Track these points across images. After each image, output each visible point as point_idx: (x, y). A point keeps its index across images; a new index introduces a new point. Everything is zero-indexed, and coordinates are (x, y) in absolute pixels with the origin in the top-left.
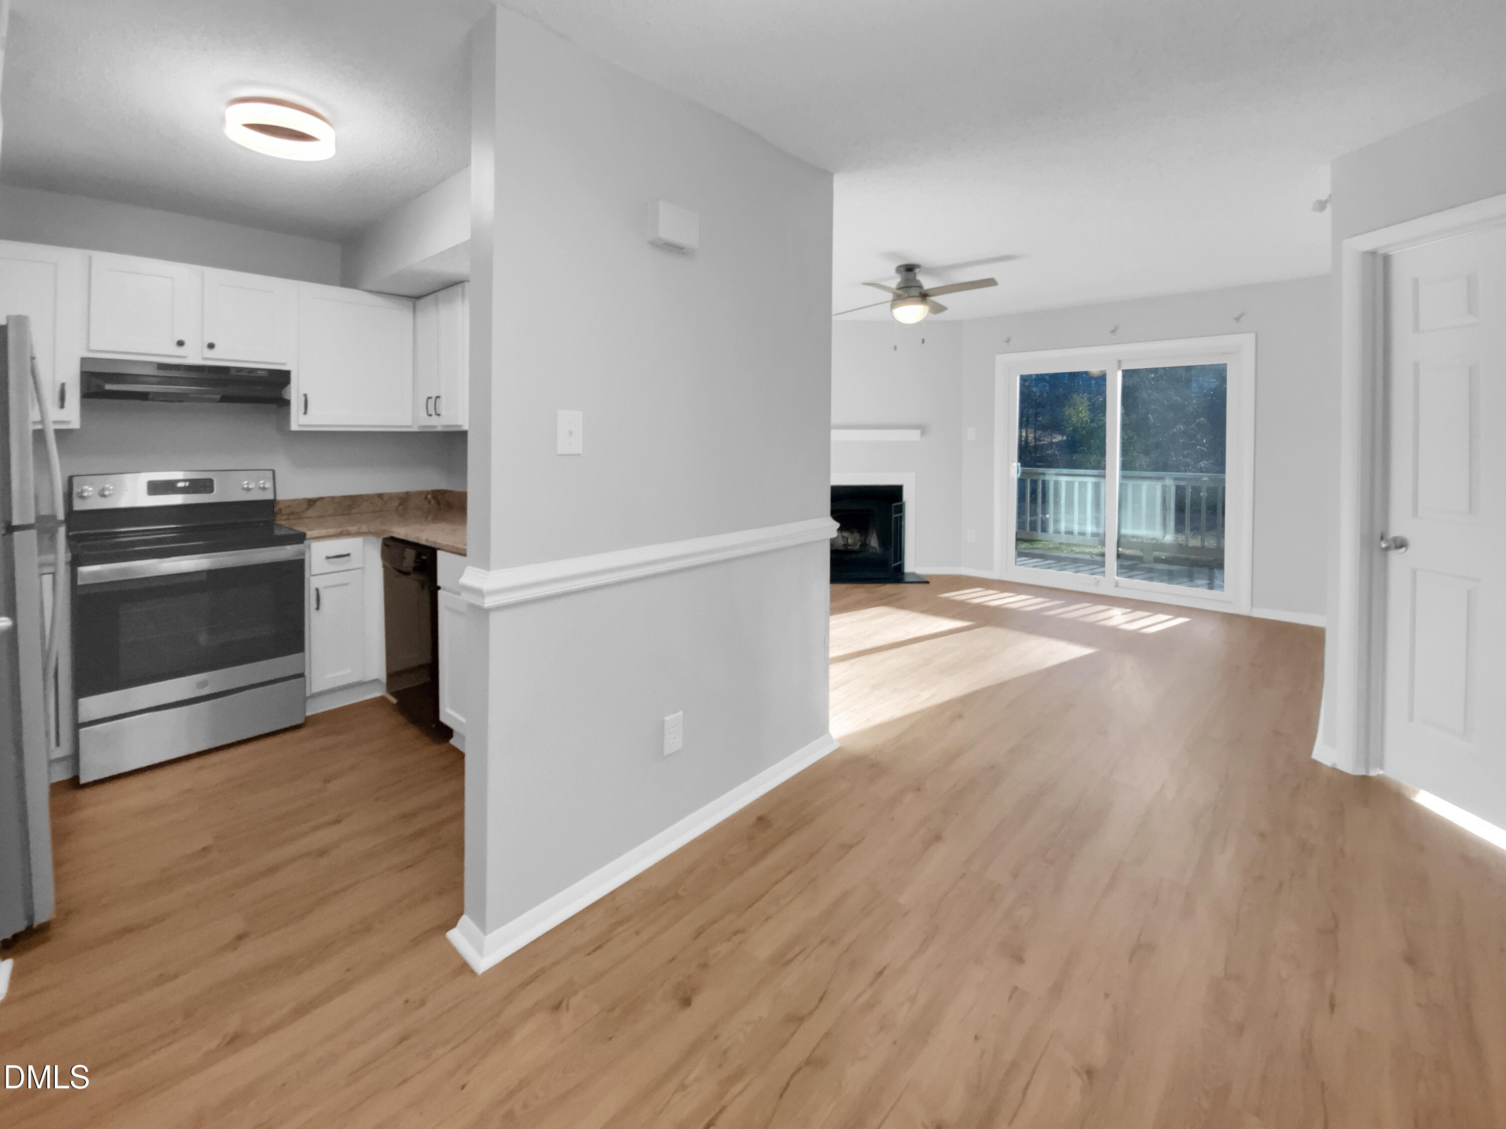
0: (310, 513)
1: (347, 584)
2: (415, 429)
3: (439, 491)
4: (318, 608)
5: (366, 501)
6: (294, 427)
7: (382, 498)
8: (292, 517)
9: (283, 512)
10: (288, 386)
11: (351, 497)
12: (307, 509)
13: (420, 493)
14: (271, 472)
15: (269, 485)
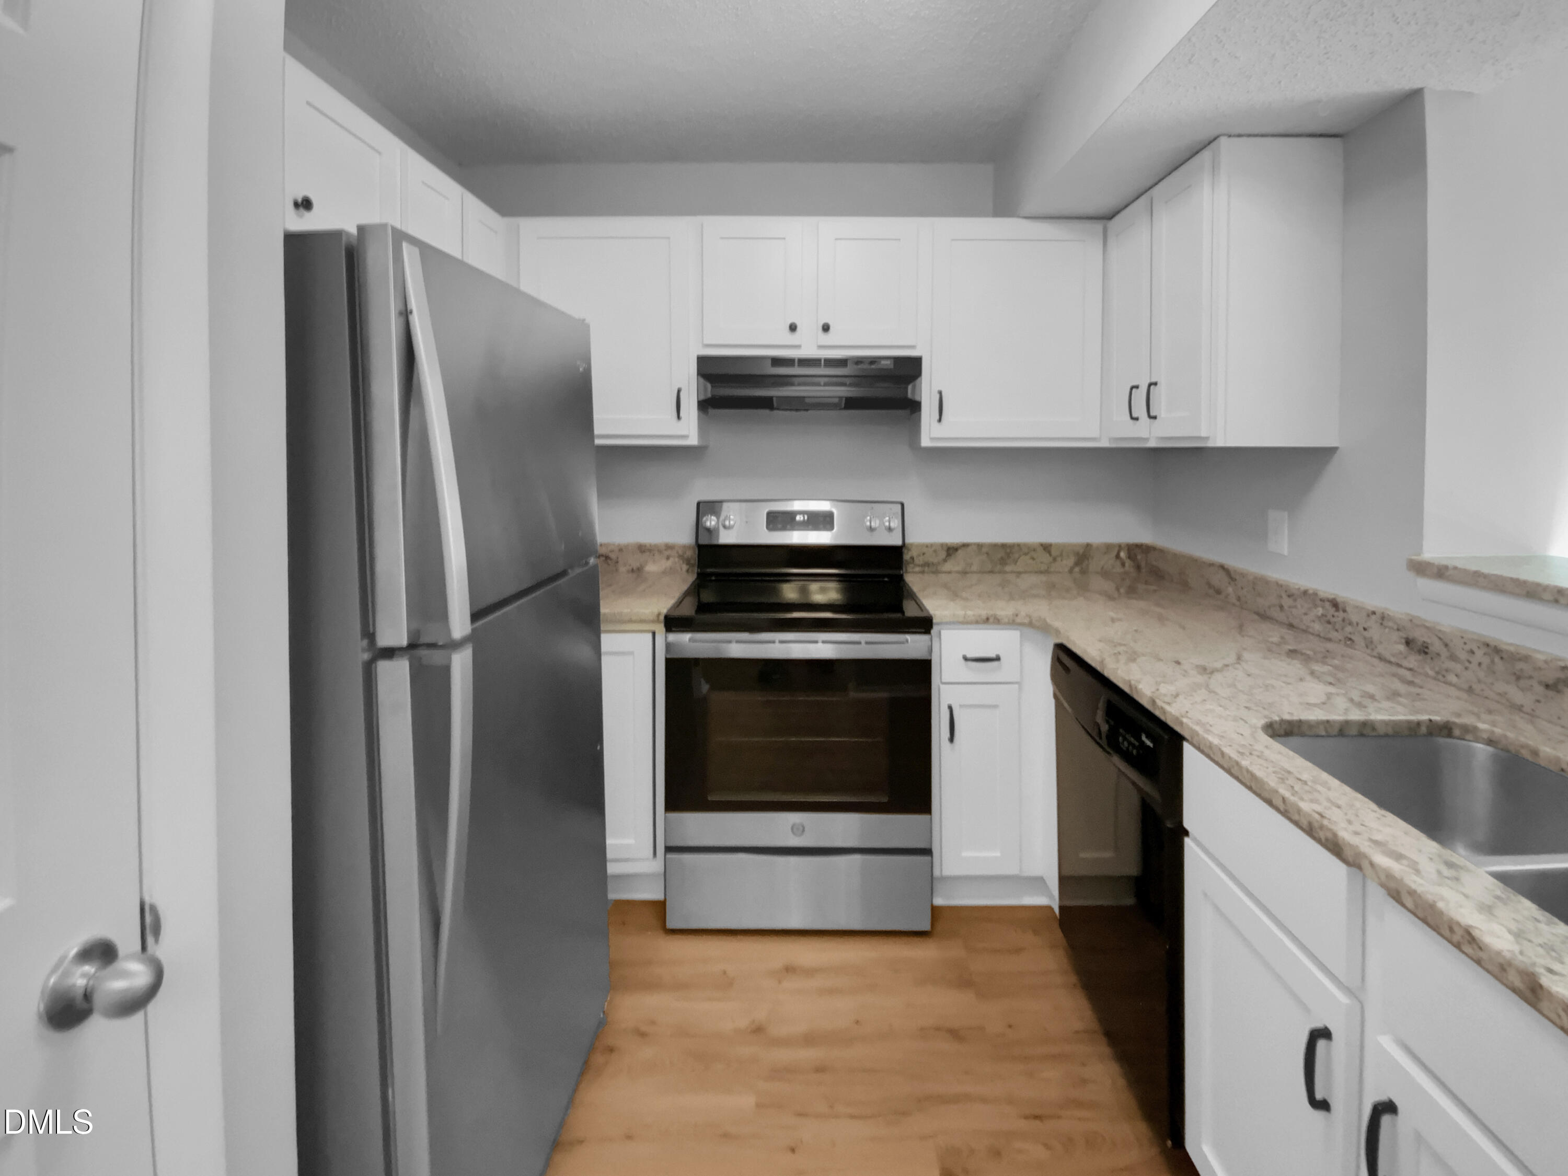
0: (947, 566)
1: (995, 707)
2: (1104, 443)
3: (1139, 546)
4: (952, 739)
5: (1026, 554)
6: (925, 442)
7: (1050, 553)
8: (926, 569)
9: (917, 561)
10: (919, 379)
11: (1004, 546)
12: (945, 560)
13: (1108, 547)
14: (899, 506)
15: (896, 523)
